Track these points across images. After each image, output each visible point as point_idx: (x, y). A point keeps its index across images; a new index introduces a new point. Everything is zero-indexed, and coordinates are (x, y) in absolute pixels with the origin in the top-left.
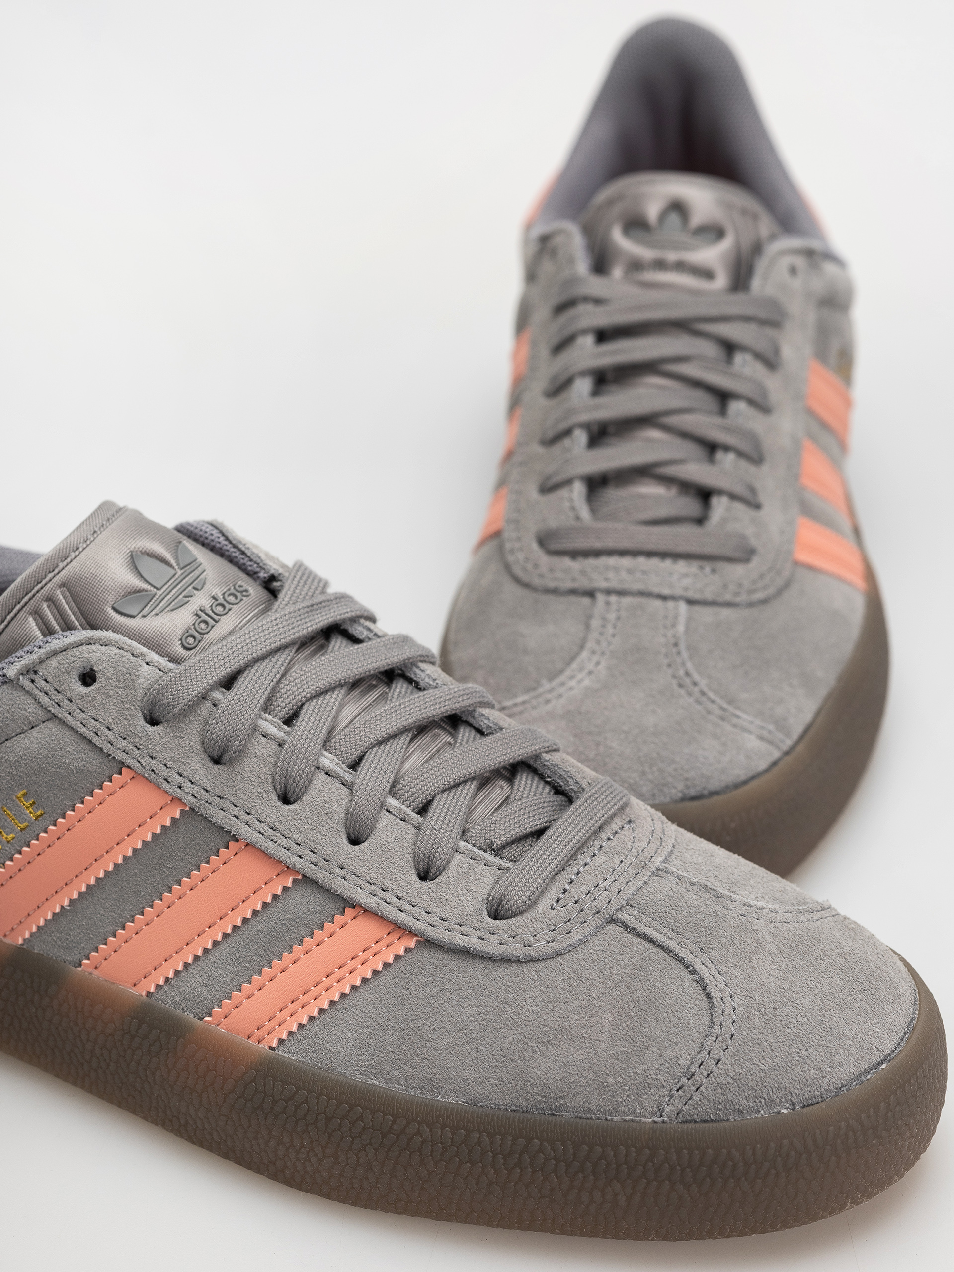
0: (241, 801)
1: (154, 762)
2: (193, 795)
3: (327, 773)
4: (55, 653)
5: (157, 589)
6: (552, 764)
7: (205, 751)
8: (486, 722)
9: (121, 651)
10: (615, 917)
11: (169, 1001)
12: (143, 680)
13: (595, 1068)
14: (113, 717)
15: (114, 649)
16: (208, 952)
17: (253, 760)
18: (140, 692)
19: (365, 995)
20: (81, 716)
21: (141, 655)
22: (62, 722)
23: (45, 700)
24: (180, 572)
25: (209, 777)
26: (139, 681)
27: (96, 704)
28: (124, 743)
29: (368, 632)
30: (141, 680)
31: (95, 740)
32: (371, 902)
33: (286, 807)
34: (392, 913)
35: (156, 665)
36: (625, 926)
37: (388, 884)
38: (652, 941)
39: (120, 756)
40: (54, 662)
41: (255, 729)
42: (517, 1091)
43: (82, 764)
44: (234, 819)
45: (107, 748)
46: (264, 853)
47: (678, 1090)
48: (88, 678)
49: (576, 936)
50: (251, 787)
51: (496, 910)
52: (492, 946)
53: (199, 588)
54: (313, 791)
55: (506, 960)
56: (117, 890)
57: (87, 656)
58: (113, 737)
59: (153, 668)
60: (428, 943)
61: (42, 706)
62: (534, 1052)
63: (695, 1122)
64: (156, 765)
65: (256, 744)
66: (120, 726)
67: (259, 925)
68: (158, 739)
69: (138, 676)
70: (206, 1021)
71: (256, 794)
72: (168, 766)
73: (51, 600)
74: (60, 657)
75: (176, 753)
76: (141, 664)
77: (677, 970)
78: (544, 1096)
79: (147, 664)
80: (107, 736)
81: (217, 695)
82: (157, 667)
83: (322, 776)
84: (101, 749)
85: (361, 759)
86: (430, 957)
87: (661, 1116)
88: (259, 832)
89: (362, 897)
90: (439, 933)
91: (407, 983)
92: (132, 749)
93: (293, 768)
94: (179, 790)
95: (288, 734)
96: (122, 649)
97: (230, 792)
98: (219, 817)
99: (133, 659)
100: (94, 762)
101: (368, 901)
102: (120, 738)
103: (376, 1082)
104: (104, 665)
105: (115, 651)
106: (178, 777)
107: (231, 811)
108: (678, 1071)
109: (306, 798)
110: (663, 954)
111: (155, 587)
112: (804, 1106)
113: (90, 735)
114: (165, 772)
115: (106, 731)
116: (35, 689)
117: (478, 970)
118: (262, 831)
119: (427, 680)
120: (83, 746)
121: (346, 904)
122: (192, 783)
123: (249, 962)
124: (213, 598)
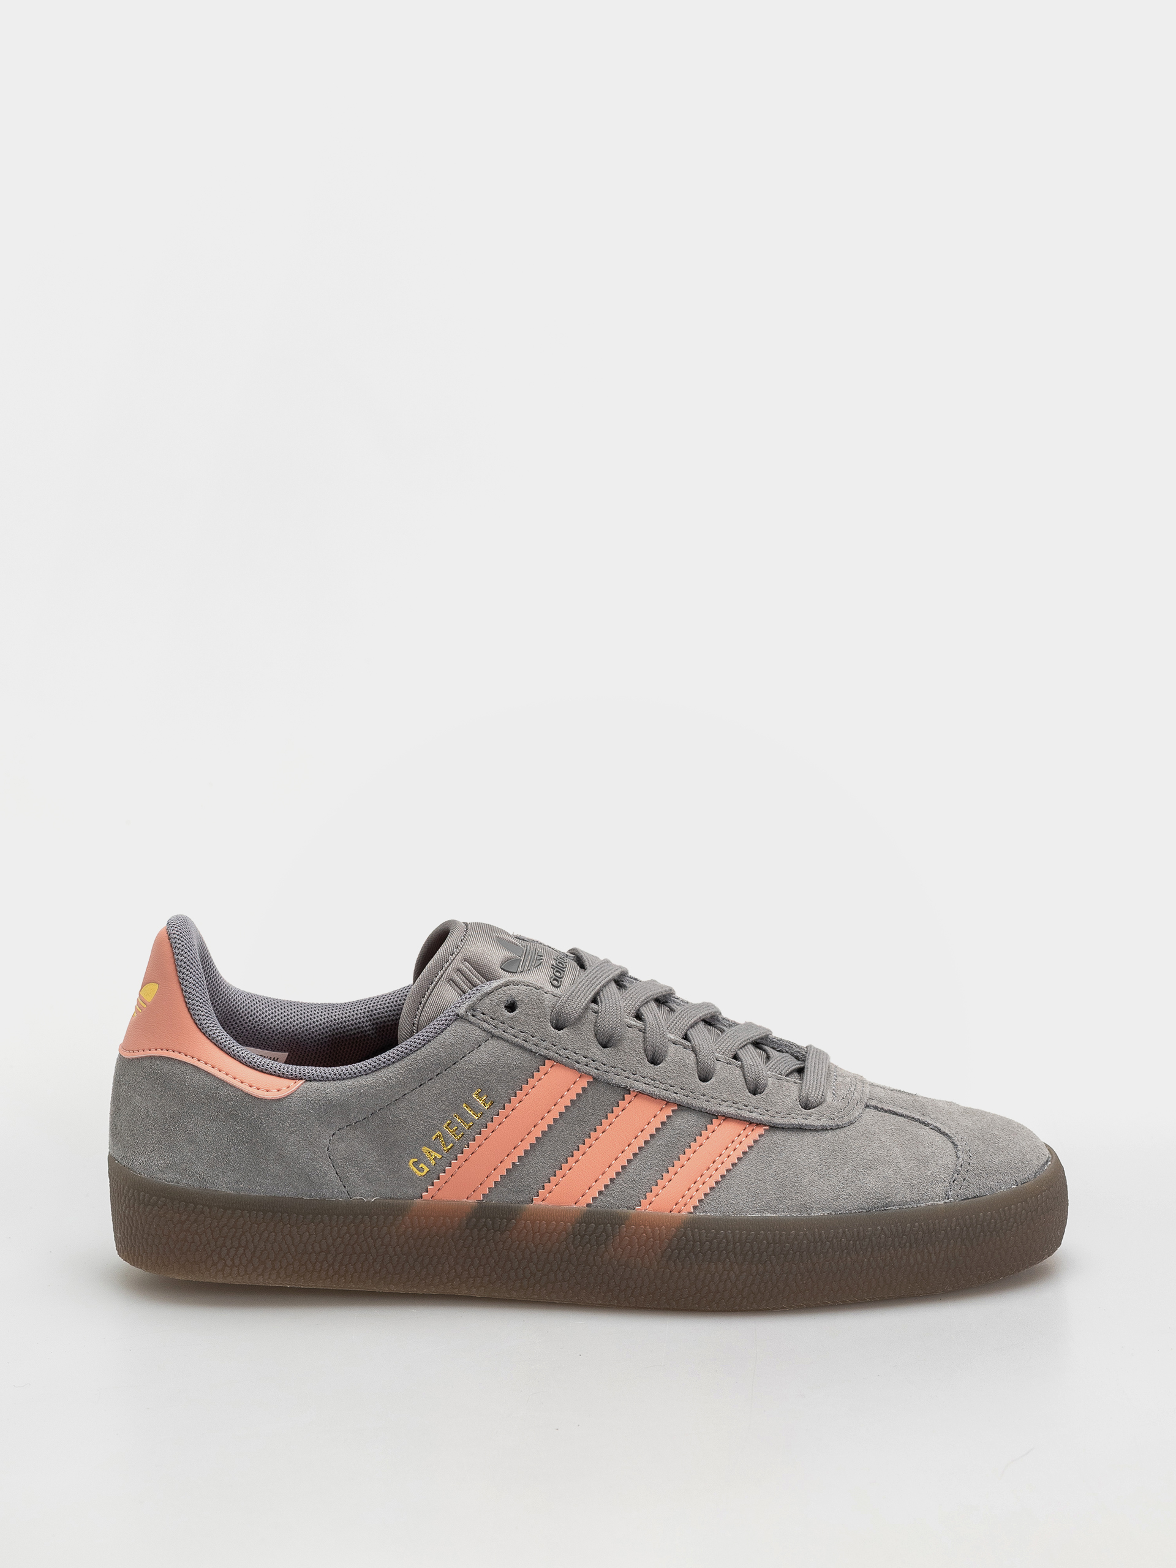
0: (627, 1066)
1: (566, 1052)
2: (596, 1069)
3: (673, 1043)
4: (488, 994)
5: (520, 956)
6: (778, 1040)
7: (598, 1040)
8: (728, 1022)
10: (868, 1104)
11: (606, 1203)
12: (547, 1002)
14: (534, 1029)
15: (523, 986)
16: (625, 1168)
17: (628, 1041)
18: (548, 1010)
19: (741, 1167)
20: (513, 1031)
21: (540, 988)
22: (500, 1038)
23: (485, 1025)
25: (604, 1056)
26: (545, 1005)
27: (521, 1022)
28: (545, 1044)
31: (526, 1044)
32: (732, 1111)
33: (656, 1066)
34: (746, 1114)
36: (876, 1108)
37: (735, 1099)
38: (895, 1113)
39: (544, 1052)
40: (487, 1001)
41: (623, 1023)
42: (861, 1199)
43: (517, 1063)
44: (626, 1078)
45: (534, 1048)
46: (650, 1096)
47: (953, 1182)
48: (511, 1007)
49: (854, 1115)
50: (632, 1057)
51: (806, 1104)
52: (812, 1123)
54: (669, 1055)
55: (824, 1129)
56: (552, 1143)
57: (509, 992)
58: (536, 1041)
59: (551, 995)
60: (774, 1128)
61: (485, 1030)
62: (864, 1174)
63: (969, 1199)
64: (568, 1054)
65: (625, 1032)
66: (540, 1033)
67: (659, 1141)
68: (566, 1037)
69: (544, 1002)
70: (637, 1209)
71: (636, 1062)
72: (576, 1053)
75: (580, 1044)
76: (543, 993)
78: (878, 1199)
79: (546, 993)
80: (532, 1041)
81: (594, 1006)
83: (671, 1045)
84: (529, 1050)
85: (686, 1036)
86: (779, 1136)
87: (949, 1198)
88: (645, 1084)
89: (724, 1109)
90: (778, 1120)
91: (768, 1154)
92: (551, 1047)
93: (653, 1043)
94: (586, 1067)
95: (643, 1024)
96: (529, 986)
97: (619, 1062)
98: (617, 1080)
99: (537, 991)
100: (526, 1060)
101: (729, 1110)
102: (542, 1041)
103: (769, 1215)
104: (519, 997)
105: (525, 987)
106: (584, 1059)
107: (623, 1075)
108: (950, 1172)
109: (667, 1059)
112: (1022, 1184)
113: (520, 1041)
114: (576, 1057)
115: (532, 1037)
116: (477, 1020)
117: (809, 1138)
118: (647, 1082)
120: (517, 1050)
121: (713, 1116)
123: (657, 1166)
124: (555, 960)
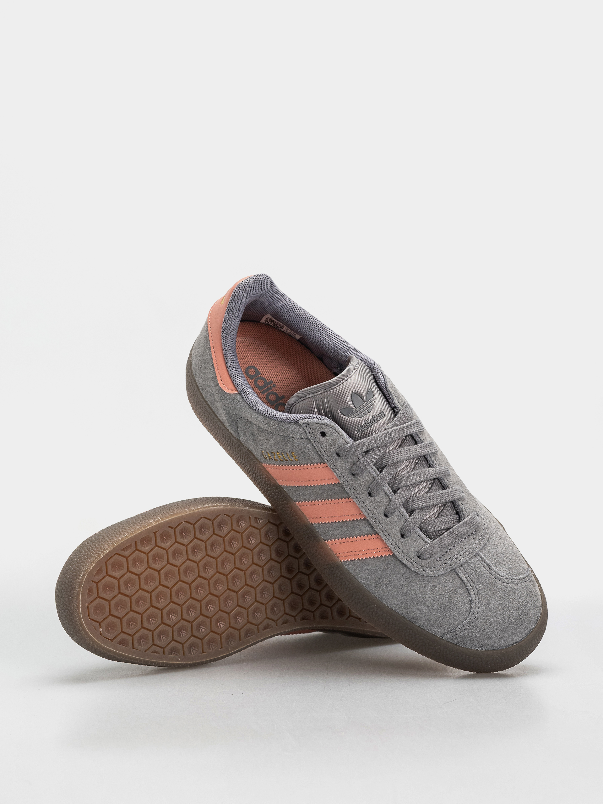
2: (343, 481)
3: (385, 492)
9: (336, 432)
10: (455, 569)
11: (318, 530)
13: (429, 617)
14: (327, 449)
17: (364, 479)
18: (337, 445)
19: (373, 562)
20: (317, 444)
21: (341, 435)
22: (311, 443)
23: (308, 434)
24: (366, 403)
25: (349, 479)
27: (323, 443)
28: (327, 458)
30: (339, 443)
31: (319, 453)
32: (384, 538)
33: (369, 497)
34: (388, 543)
35: (345, 440)
36: (456, 573)
37: (391, 534)
38: (463, 581)
39: (325, 460)
40: (314, 425)
41: (368, 471)
43: (313, 456)
44: (353, 493)
45: (322, 456)
46: (358, 507)
47: (450, 633)
48: (323, 434)
49: (440, 573)
50: (361, 486)
51: (420, 555)
52: (413, 566)
53: (369, 412)
54: (379, 496)
55: (416, 573)
56: (312, 491)
57: (324, 429)
58: (325, 454)
60: (395, 557)
61: (307, 436)
63: (452, 643)
64: (335, 468)
65: (367, 475)
66: (328, 452)
68: (338, 462)
69: (338, 441)
70: (326, 542)
71: (362, 489)
72: (339, 470)
73: (322, 399)
74: (317, 425)
75: (342, 468)
76: (340, 438)
77: (466, 594)
79: (342, 438)
80: (323, 453)
81: (360, 456)
83: (383, 493)
84: (320, 456)
85: (398, 490)
86: (394, 562)
87: (443, 637)
88: (359, 501)
89: (381, 534)
90: (399, 556)
91: (386, 565)
92: (329, 460)
94: (339, 477)
95: (378, 475)
97: (354, 486)
99: (338, 435)
100: (317, 457)
101: (383, 536)
102: (327, 456)
104: (328, 434)
105: (334, 431)
106: (340, 474)
107: (353, 491)
108: (452, 628)
109: (376, 498)
110: (464, 587)
111: (355, 407)
112: (485, 651)
113: (318, 450)
114: (337, 471)
115: (323, 451)
117: (406, 572)
120: (315, 452)
121: (377, 533)
122: (344, 478)
123: (344, 533)
124: (372, 417)
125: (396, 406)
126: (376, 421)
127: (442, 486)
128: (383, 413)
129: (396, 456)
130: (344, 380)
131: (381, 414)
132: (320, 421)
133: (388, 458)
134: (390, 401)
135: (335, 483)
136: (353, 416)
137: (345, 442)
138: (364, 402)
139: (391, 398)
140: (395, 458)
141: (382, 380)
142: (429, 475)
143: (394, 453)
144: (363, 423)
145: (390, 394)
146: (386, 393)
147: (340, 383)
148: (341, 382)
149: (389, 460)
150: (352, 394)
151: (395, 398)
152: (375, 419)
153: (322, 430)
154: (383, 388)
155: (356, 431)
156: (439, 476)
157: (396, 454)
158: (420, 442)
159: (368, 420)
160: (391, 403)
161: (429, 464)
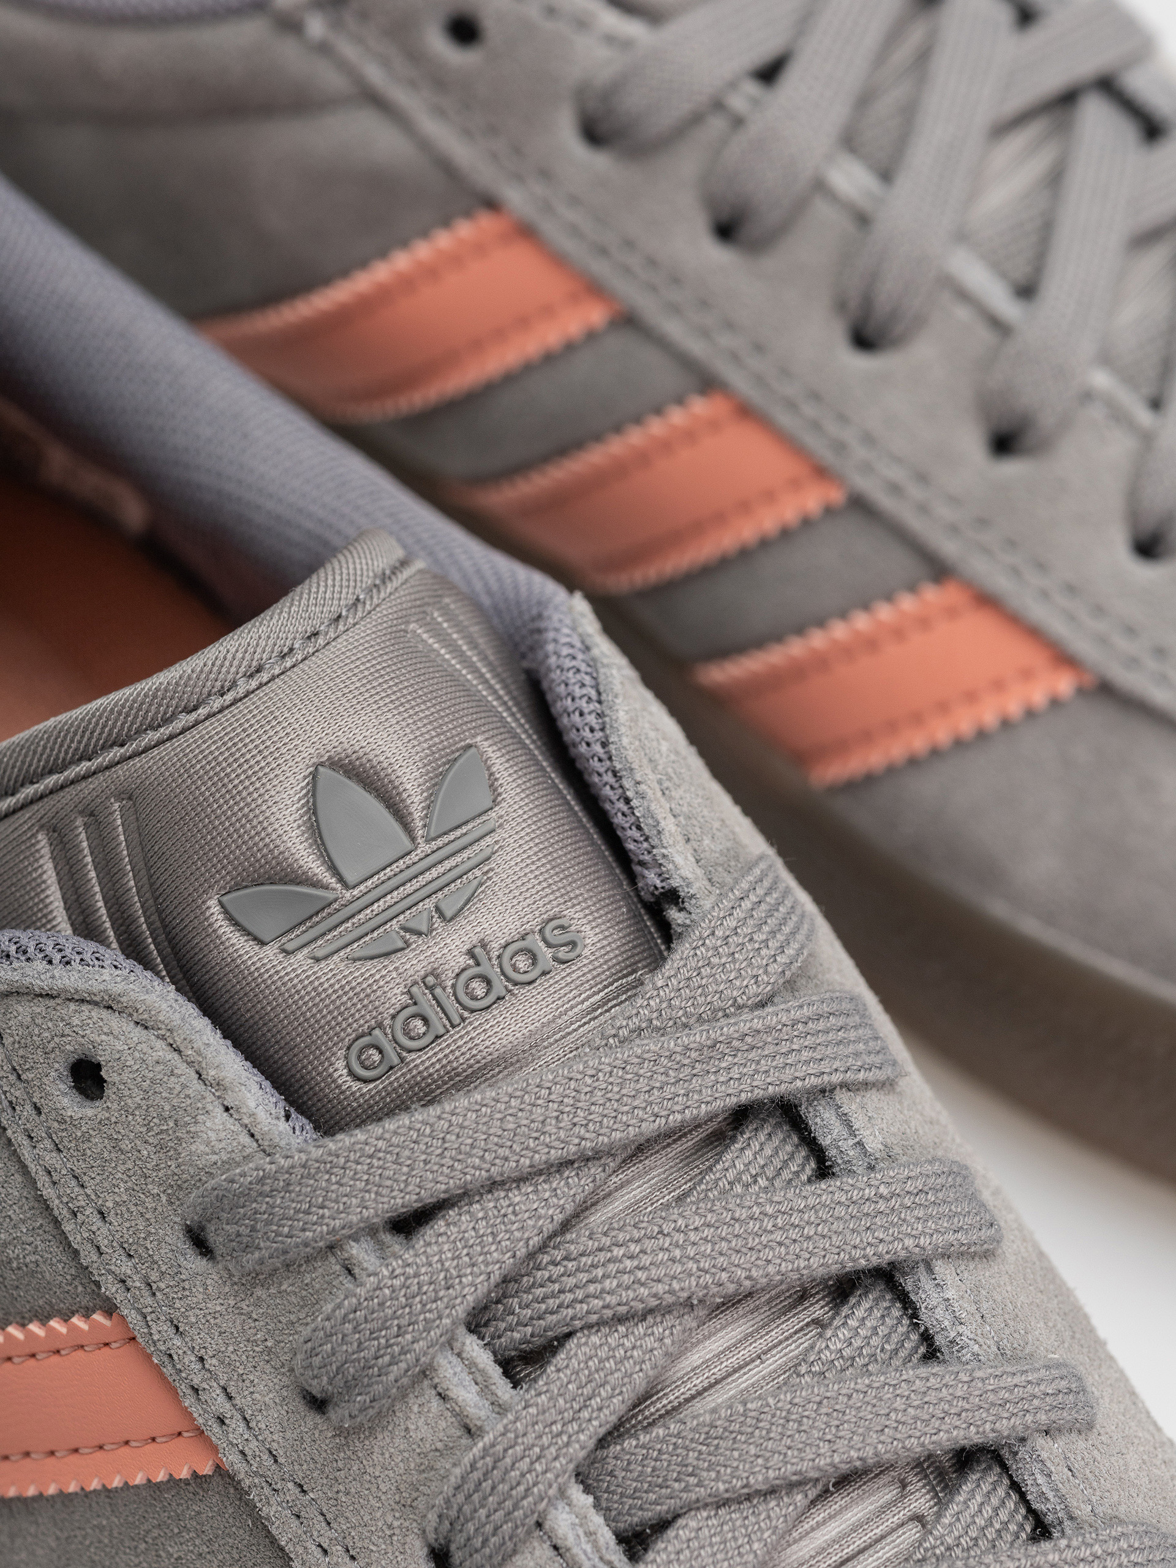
0: (341, 1520)
1: (177, 1342)
2: (242, 1453)
3: (556, 1548)
4: (30, 993)
5: (346, 886)
7: (295, 1372)
9: (176, 1056)
12: (202, 1147)
14: (118, 1199)
15: (160, 1044)
17: (397, 1441)
20: (53, 1160)
21: (218, 1084)
24: (424, 848)
25: (288, 1435)
26: (193, 1148)
27: (89, 1152)
28: (126, 1267)
29: (845, 1133)
30: (199, 1147)
31: (68, 1227)
35: (246, 1121)
39: (110, 1288)
40: (23, 1010)
41: (426, 1373)
43: (33, 1258)
44: (318, 1553)
45: (89, 1257)
48: (89, 1078)
50: (373, 1502)
53: (449, 914)
57: (94, 1037)
58: (106, 1242)
59: (237, 1128)
64: (180, 1352)
65: (416, 1409)
66: (127, 1225)
68: (201, 1297)
69: (194, 1135)
71: (380, 1524)
72: (207, 1366)
73: (94, 816)
74: (40, 1006)
75: (231, 1348)
76: (209, 1107)
79: (227, 1109)
80: (94, 1233)
81: (361, 1252)
82: (246, 1126)
83: (543, 1551)
84: (76, 1253)
85: (662, 1525)
92: (139, 1289)
93: (475, 1511)
94: (216, 1429)
95: (500, 1409)
96: (178, 1050)
97: (325, 1489)
98: (287, 1531)
99: (196, 1086)
100: (58, 1267)
102: (121, 1252)
104: (125, 1076)
105: (161, 1051)
106: (222, 1399)
107: (315, 1534)
111: (335, 872)
113: (59, 1208)
114: (197, 1376)
115: (96, 1218)
119: (939, 1313)
120: (42, 1224)
122: (249, 1428)
124: (471, 953)
125: (675, 882)
126: (499, 987)
127: (1031, 1511)
128: (562, 927)
129: (646, 1260)
130: (258, 671)
131: (544, 940)
132: (58, 971)
133: (584, 1277)
134: (631, 846)
135: (195, 1475)
136: (321, 948)
137: (245, 1139)
138: (413, 839)
139: (639, 828)
140: (641, 1275)
141: (584, 691)
142: (916, 1418)
143: (636, 1234)
144: (397, 997)
145: (630, 794)
146: (607, 791)
147: (229, 697)
148: (234, 684)
149: (591, 1288)
150: (314, 775)
151: (669, 825)
152: (494, 973)
153: (72, 1048)
154: (583, 748)
155: (340, 1064)
156: (1004, 1426)
157: (649, 1244)
158: (860, 1167)
159: (431, 981)
160: (642, 863)
161: (927, 1338)
